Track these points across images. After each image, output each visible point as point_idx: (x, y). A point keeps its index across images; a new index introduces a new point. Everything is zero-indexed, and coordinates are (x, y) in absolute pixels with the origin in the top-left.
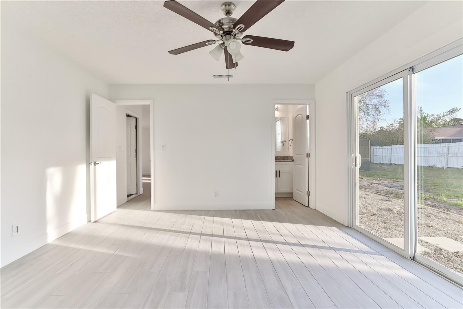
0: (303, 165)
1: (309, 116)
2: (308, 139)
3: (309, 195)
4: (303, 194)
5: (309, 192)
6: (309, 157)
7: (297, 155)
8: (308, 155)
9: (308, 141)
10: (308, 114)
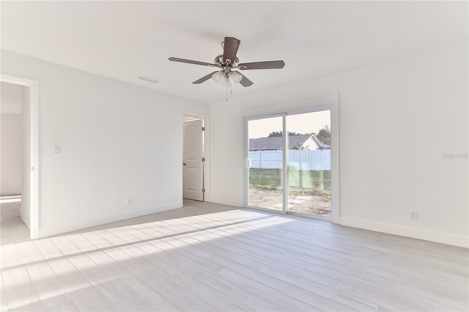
0: (197, 168)
1: (204, 128)
2: (203, 146)
3: (204, 192)
4: (198, 192)
5: (204, 189)
6: (204, 161)
7: (188, 159)
8: (203, 160)
9: (203, 148)
10: (203, 127)
